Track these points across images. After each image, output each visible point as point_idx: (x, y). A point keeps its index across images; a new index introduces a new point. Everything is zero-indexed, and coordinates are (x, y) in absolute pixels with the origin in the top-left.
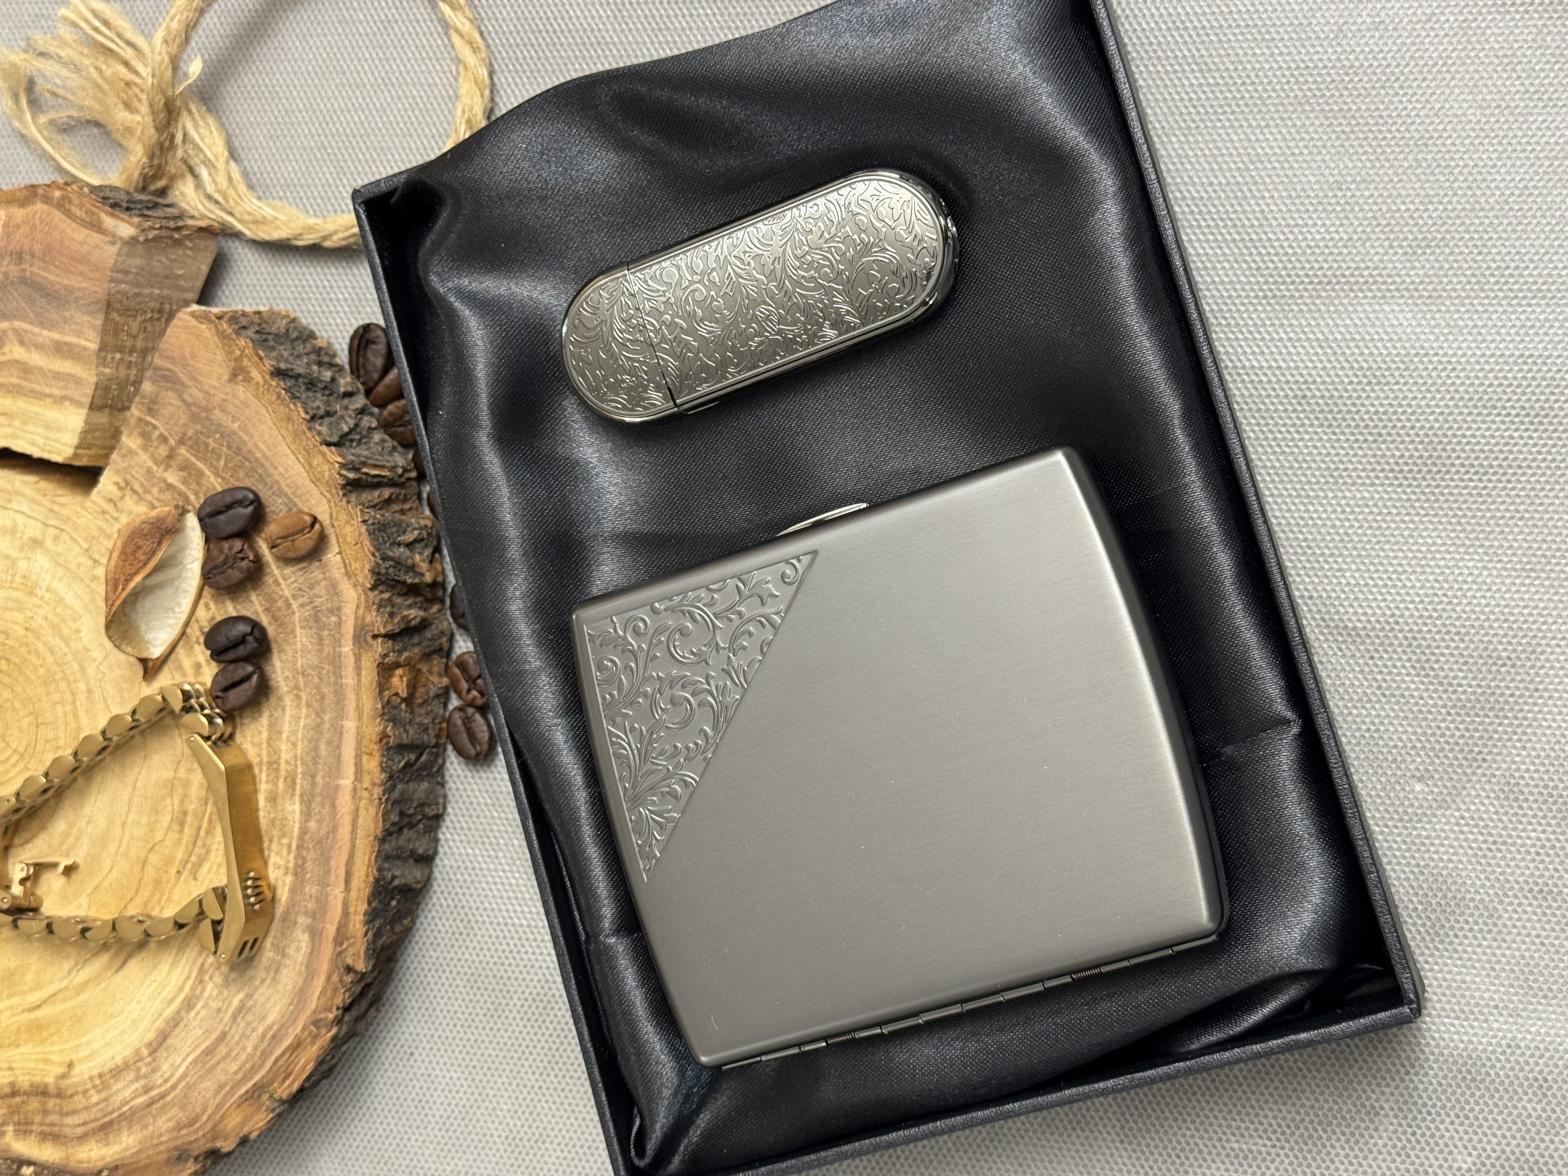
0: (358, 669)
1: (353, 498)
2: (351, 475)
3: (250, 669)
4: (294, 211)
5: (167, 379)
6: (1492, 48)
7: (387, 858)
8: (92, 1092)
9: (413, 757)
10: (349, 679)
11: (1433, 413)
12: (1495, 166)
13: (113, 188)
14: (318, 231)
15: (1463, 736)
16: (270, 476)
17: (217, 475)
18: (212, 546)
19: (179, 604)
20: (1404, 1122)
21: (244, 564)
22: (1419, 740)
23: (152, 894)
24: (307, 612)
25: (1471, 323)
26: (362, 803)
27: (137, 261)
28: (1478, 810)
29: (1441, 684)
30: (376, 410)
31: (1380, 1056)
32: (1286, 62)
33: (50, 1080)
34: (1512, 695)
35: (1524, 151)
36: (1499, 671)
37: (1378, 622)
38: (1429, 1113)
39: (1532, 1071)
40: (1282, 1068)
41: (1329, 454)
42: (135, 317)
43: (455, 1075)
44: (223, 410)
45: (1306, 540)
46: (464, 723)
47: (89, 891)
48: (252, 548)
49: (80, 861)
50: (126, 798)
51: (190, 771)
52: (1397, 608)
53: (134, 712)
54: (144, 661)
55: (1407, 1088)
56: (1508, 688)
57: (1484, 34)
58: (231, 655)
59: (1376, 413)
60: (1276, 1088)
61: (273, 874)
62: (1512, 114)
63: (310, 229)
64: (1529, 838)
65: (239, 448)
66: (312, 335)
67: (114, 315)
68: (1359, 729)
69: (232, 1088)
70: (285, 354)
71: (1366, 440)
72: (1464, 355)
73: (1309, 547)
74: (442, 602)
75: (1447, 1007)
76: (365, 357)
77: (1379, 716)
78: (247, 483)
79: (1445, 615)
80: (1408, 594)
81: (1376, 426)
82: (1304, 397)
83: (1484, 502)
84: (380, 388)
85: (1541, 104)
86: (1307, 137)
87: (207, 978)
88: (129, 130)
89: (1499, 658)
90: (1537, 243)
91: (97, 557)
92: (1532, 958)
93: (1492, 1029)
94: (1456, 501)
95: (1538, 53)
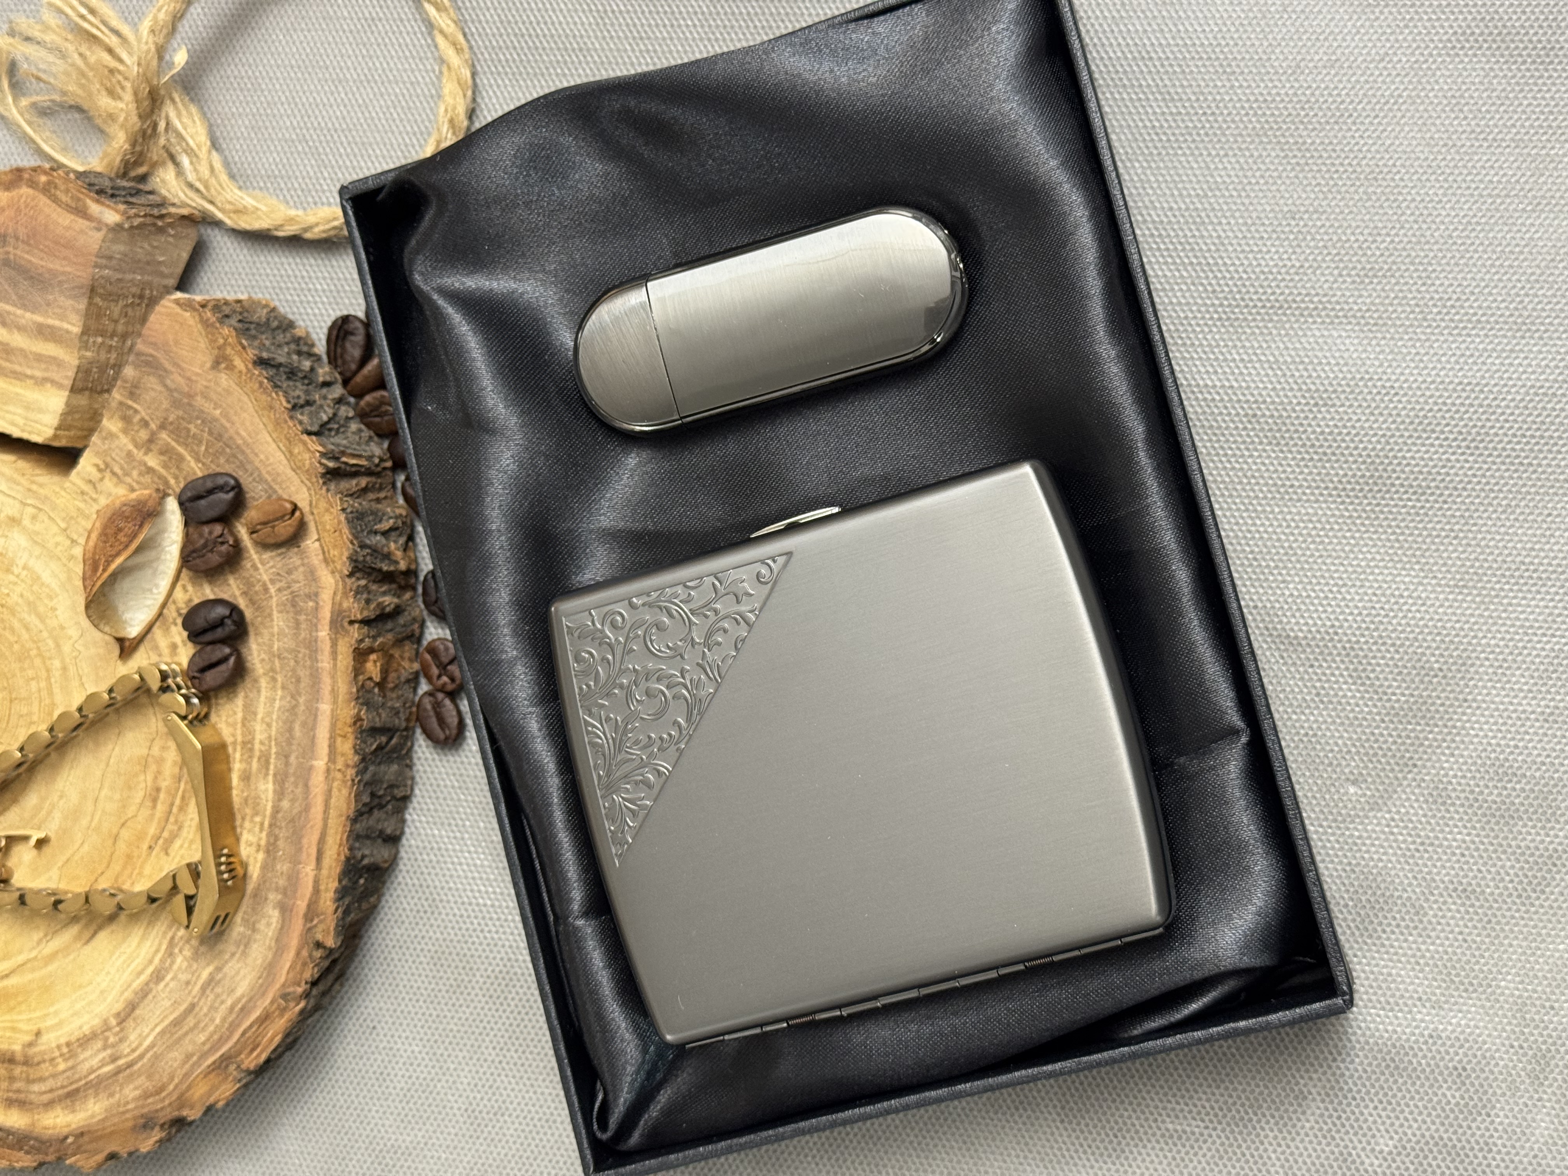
0: (334, 653)
1: (332, 486)
2: (331, 464)
3: (227, 650)
4: (274, 201)
5: (151, 365)
6: (1441, 89)
7: (358, 837)
8: (60, 1060)
9: (384, 739)
10: (325, 663)
11: (1375, 435)
12: (1440, 201)
13: (99, 174)
14: (298, 222)
15: (1395, 743)
16: (251, 462)
17: (198, 460)
18: (191, 530)
19: (157, 586)
20: (1330, 1107)
21: (224, 548)
22: (1354, 745)
23: (124, 867)
24: (285, 596)
25: (1414, 351)
26: (335, 784)
27: (121, 248)
28: (1408, 813)
29: (1377, 692)
30: (352, 400)
31: (1309, 1043)
32: (1245, 94)
33: (17, 1048)
34: (1443, 705)
35: (1469, 188)
36: (1431, 682)
37: (1319, 632)
38: (1354, 1099)
39: (1452, 1060)
40: (1216, 1053)
41: (1276, 471)
42: (117, 301)
43: (417, 1049)
44: (206, 397)
45: (1252, 552)
46: (434, 708)
47: (60, 864)
48: (232, 533)
49: (52, 835)
50: (99, 773)
51: (164, 748)
52: (1337, 619)
53: (111, 691)
54: (121, 641)
55: (1334, 1074)
56: (1439, 697)
57: (1434, 75)
58: (209, 637)
59: (1322, 433)
60: (1210, 1073)
61: (245, 851)
62: (1458, 152)
63: (291, 220)
64: (1455, 840)
65: (220, 435)
66: (291, 325)
67: (98, 300)
68: (1298, 733)
69: (200, 1058)
70: (267, 343)
71: (1312, 459)
72: (1406, 381)
73: (1255, 559)
74: (414, 589)
75: (1374, 998)
76: (343, 348)
77: (1316, 721)
78: (228, 468)
79: (1382, 627)
80: (1347, 606)
81: (1321, 446)
82: (1255, 415)
83: (1421, 521)
84: (359, 379)
85: (1486, 144)
86: (1263, 167)
87: (176, 951)
88: (112, 117)
89: (1432, 669)
90: (1479, 276)
91: (75, 537)
92: (1455, 953)
93: (1414, 1020)
94: (1395, 519)
95: (1485, 95)
